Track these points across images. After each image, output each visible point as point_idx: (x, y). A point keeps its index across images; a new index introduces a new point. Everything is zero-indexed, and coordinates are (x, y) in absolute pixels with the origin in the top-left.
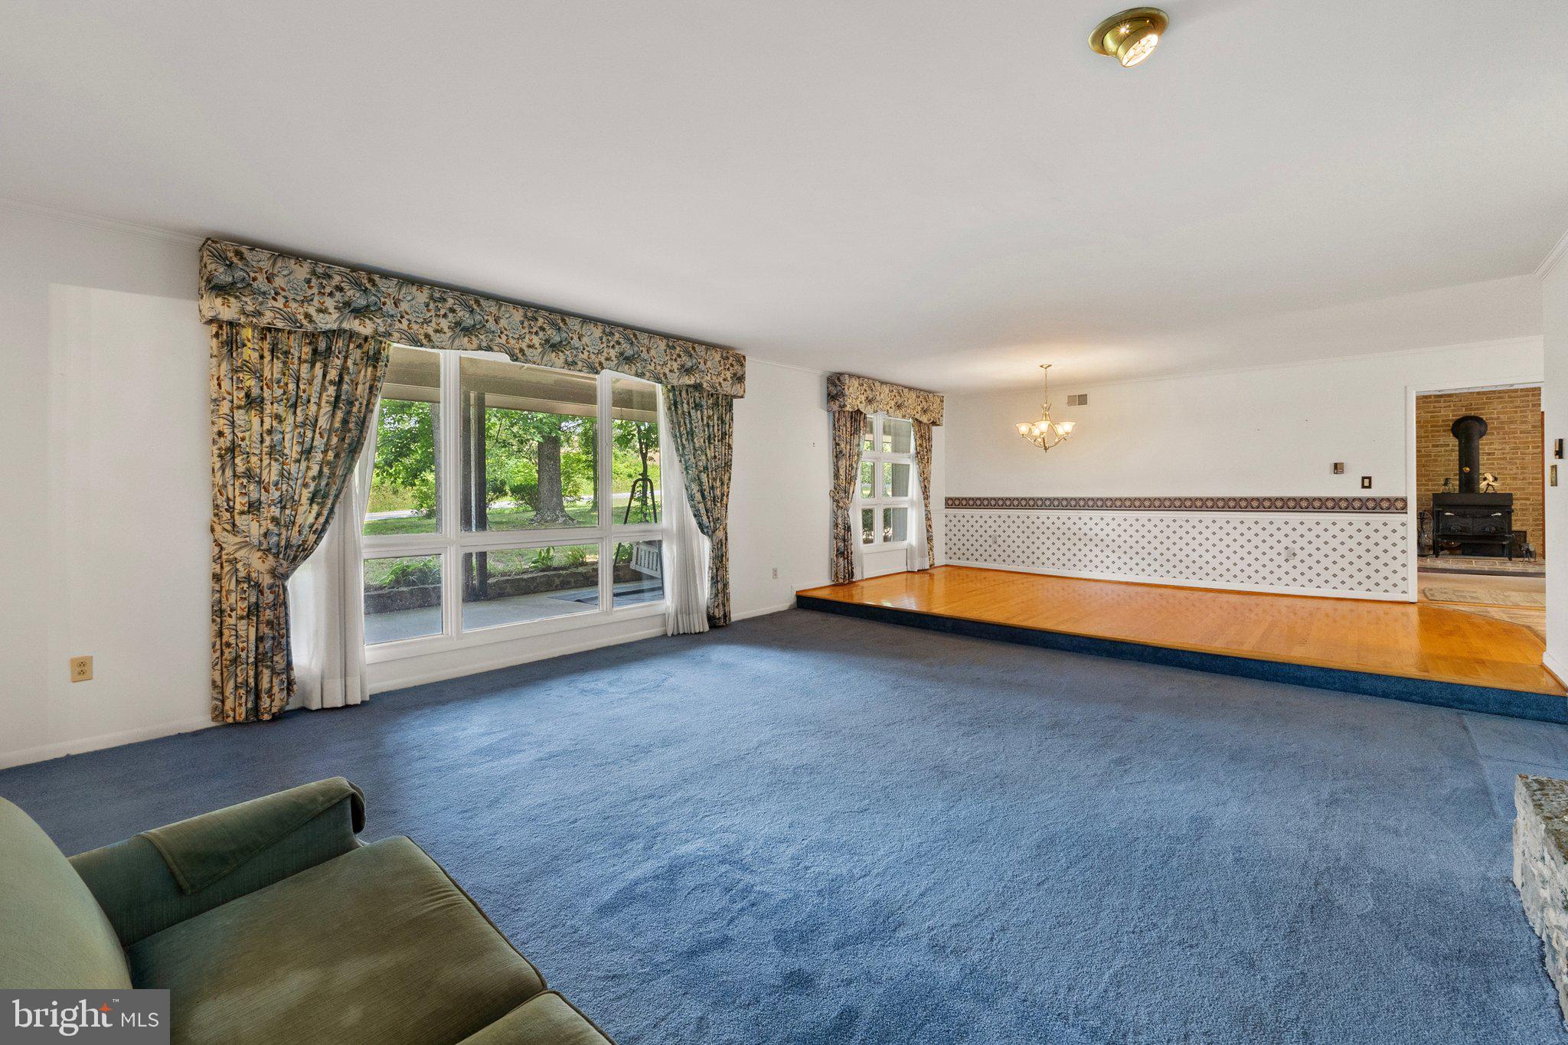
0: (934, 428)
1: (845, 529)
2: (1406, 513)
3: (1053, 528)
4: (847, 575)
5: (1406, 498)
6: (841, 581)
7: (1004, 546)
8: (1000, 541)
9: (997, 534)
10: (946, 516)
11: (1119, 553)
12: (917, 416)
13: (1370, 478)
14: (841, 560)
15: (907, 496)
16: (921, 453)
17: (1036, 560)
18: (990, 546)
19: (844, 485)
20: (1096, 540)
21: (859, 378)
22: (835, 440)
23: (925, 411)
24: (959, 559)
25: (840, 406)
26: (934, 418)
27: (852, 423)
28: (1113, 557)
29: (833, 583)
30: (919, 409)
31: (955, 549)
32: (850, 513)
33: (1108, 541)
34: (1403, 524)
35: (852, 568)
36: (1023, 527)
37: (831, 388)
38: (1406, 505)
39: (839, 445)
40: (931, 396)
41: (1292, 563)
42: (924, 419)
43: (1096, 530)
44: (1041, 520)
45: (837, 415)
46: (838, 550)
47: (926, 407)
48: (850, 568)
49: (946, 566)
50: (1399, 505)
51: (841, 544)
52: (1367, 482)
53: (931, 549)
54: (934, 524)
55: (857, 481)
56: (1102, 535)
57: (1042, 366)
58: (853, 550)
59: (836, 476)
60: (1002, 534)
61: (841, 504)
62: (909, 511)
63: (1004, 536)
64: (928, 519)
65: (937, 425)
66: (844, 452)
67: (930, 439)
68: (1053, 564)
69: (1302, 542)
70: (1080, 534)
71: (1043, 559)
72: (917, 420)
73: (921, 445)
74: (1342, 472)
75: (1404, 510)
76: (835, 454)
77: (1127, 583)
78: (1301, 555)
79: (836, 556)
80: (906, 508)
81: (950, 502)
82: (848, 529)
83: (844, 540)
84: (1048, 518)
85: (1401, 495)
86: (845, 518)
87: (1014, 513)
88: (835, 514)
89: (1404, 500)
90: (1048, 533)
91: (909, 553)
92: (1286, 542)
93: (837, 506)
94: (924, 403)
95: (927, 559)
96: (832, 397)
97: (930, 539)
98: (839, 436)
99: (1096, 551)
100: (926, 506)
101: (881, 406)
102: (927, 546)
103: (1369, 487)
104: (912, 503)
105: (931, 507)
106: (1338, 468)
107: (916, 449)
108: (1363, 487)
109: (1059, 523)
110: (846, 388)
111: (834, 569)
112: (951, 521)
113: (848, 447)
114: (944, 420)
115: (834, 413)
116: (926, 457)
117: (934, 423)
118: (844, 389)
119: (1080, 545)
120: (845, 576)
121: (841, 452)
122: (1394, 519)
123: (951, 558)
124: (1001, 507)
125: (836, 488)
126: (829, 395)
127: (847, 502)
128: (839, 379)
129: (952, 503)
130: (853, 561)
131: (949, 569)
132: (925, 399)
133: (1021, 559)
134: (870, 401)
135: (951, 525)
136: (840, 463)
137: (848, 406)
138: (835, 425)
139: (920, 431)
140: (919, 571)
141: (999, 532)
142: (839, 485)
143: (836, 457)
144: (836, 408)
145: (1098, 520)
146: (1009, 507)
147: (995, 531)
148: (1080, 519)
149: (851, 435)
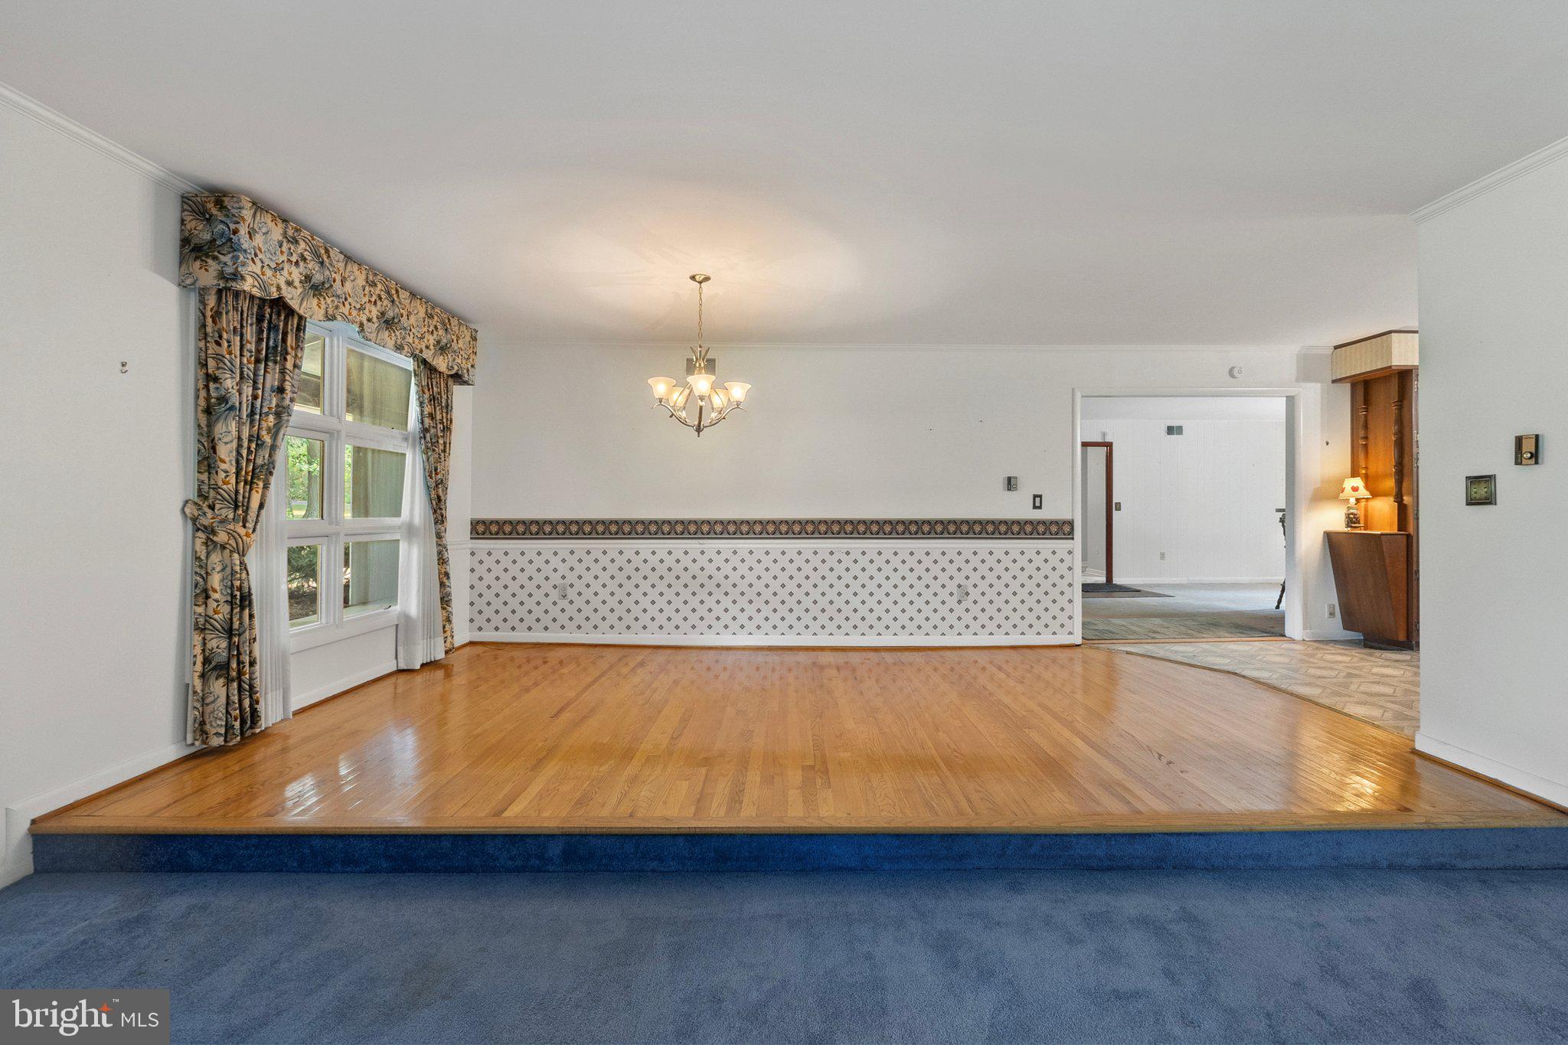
0: (457, 390)
1: (231, 603)
2: (1073, 539)
3: (661, 570)
4: (237, 724)
5: (1073, 521)
6: (217, 742)
7: (579, 602)
8: (572, 594)
9: (568, 581)
10: (473, 554)
11: (759, 603)
12: (427, 355)
13: (1040, 496)
14: (218, 687)
15: (400, 516)
16: (433, 431)
17: (632, 623)
18: (555, 603)
19: (231, 487)
20: (727, 586)
21: (284, 221)
22: (204, 365)
23: (443, 349)
24: (497, 629)
25: (222, 275)
26: (458, 365)
27: (260, 331)
28: (750, 610)
29: (192, 750)
30: (432, 342)
31: (489, 612)
32: (251, 560)
33: (743, 586)
34: (1070, 552)
35: (254, 702)
36: (612, 569)
37: (196, 226)
38: (1072, 529)
39: (216, 380)
40: (454, 322)
41: (964, 605)
42: (441, 364)
43: (727, 569)
44: (642, 557)
45: (212, 301)
46: (206, 661)
47: (445, 341)
48: (247, 702)
49: (472, 643)
50: (1067, 529)
51: (218, 644)
52: (1037, 501)
53: (448, 620)
54: (452, 569)
55: (273, 480)
56: (735, 577)
57: (693, 278)
58: (256, 653)
59: (207, 461)
60: (576, 582)
61: (222, 537)
62: (403, 547)
63: (579, 586)
64: (442, 561)
65: (466, 383)
66: (235, 399)
67: (448, 408)
68: (661, 627)
69: (975, 578)
70: (702, 578)
71: (645, 619)
72: (425, 362)
73: (432, 416)
74: (1016, 489)
75: (1070, 536)
76: (202, 403)
77: (771, 649)
78: (975, 594)
79: (203, 676)
80: (398, 540)
81: (481, 528)
82: (242, 600)
83: (230, 632)
84: (654, 553)
85: (1067, 517)
86: (233, 573)
87: (597, 545)
88: (199, 568)
89: (1071, 523)
90: (653, 578)
91: (402, 629)
92: (959, 578)
93: (209, 543)
94: (441, 332)
95: (441, 640)
96: (192, 249)
97: (445, 601)
98: (219, 358)
99: (726, 602)
100: (439, 536)
101: (346, 310)
102: (440, 615)
103: (1040, 507)
104: (410, 530)
105: (449, 538)
106: (1010, 484)
107: (422, 423)
108: (1035, 507)
109: (670, 561)
110: (243, 231)
111: (192, 714)
112: (481, 562)
113: (248, 391)
114: (477, 376)
115: (203, 292)
116: (441, 441)
117: (457, 378)
118: (235, 232)
119: (702, 594)
120: (229, 727)
121: (223, 399)
122: (1061, 545)
123: (480, 629)
124: (575, 536)
125: (204, 495)
126: (185, 241)
127: (242, 531)
128: (220, 203)
129: (483, 529)
130: (257, 682)
131: (479, 650)
132: (444, 324)
133: (608, 623)
134: (318, 289)
135: (481, 570)
136: (219, 429)
137: (250, 280)
138: (204, 326)
139: (430, 387)
140: (423, 665)
141: (571, 578)
142: (216, 488)
143: (208, 411)
144: (208, 277)
145: (729, 555)
146: (588, 536)
147: (564, 577)
148: (703, 553)
149: (257, 361)
